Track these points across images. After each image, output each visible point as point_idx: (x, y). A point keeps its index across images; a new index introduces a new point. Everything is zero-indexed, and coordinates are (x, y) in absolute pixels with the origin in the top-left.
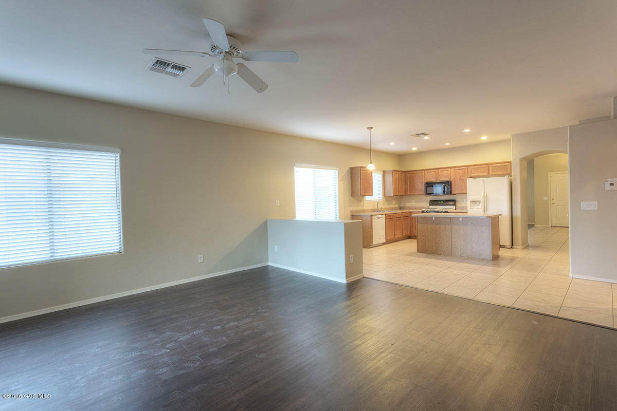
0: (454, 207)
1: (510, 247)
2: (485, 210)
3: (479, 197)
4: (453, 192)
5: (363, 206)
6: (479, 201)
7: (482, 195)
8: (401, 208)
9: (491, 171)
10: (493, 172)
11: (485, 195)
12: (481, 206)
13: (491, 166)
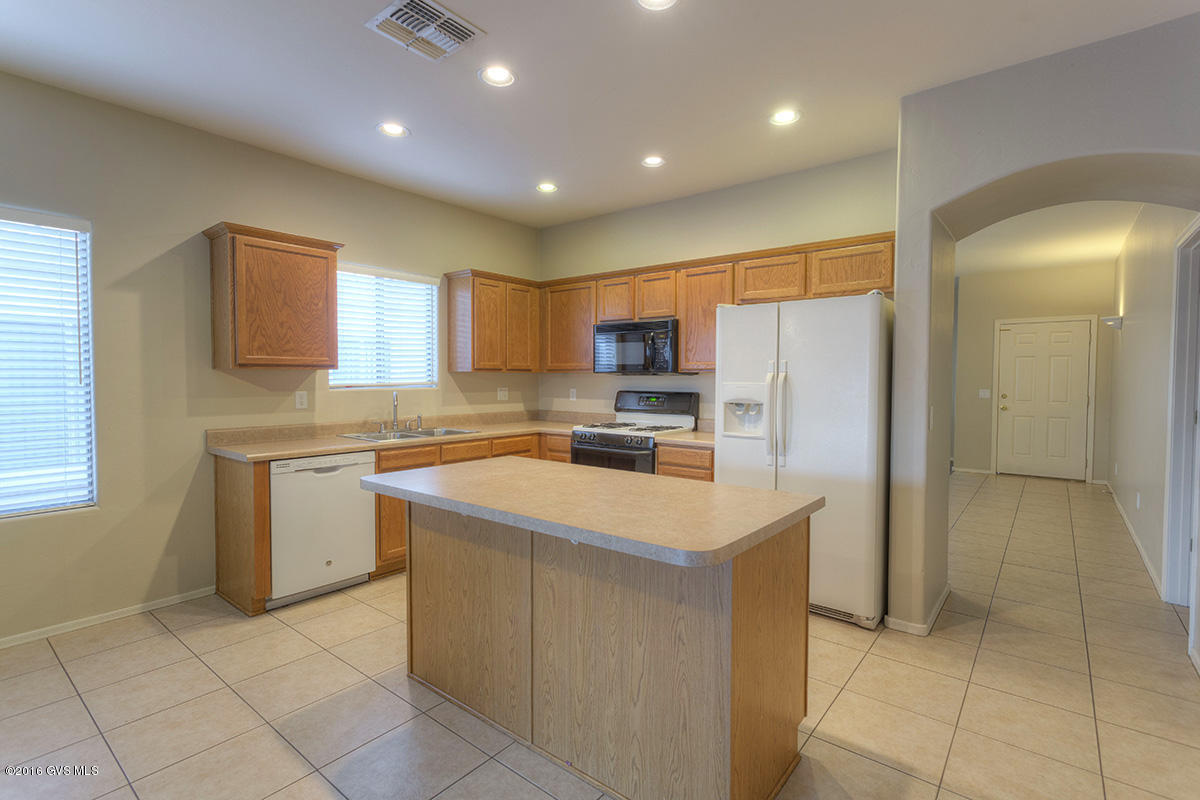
0: (688, 421)
1: (872, 624)
2: (779, 446)
3: (755, 388)
4: (683, 365)
5: (311, 407)
6: (759, 405)
7: (769, 376)
8: (536, 416)
9: (815, 279)
10: (821, 281)
11: (782, 376)
12: (760, 429)
13: (815, 258)
